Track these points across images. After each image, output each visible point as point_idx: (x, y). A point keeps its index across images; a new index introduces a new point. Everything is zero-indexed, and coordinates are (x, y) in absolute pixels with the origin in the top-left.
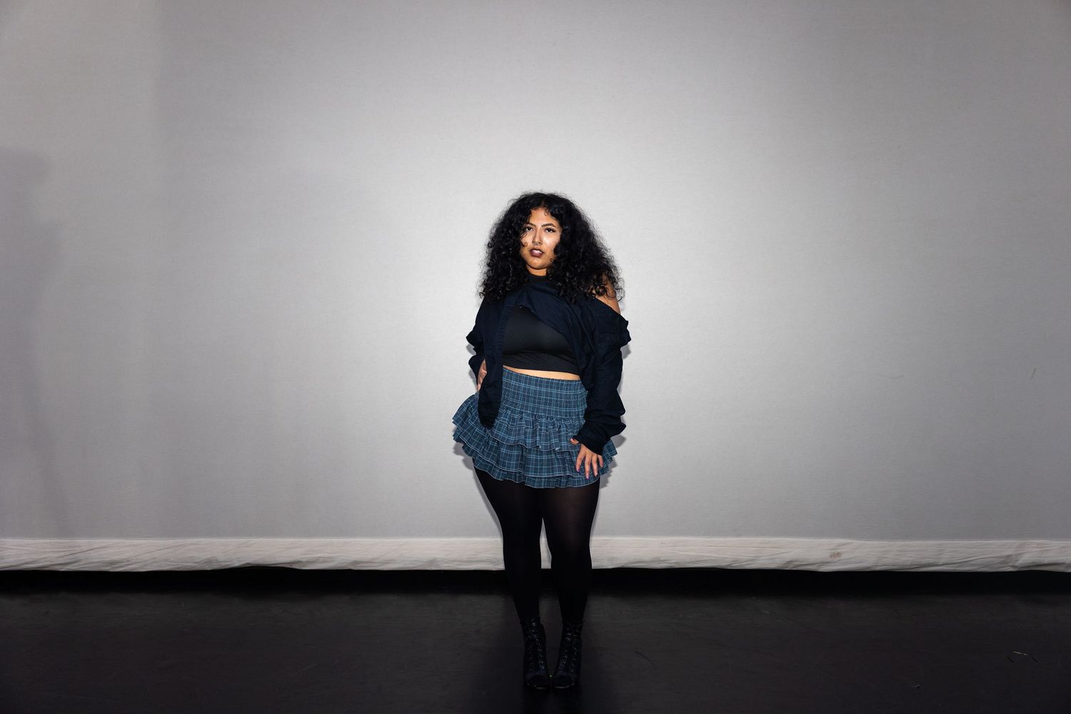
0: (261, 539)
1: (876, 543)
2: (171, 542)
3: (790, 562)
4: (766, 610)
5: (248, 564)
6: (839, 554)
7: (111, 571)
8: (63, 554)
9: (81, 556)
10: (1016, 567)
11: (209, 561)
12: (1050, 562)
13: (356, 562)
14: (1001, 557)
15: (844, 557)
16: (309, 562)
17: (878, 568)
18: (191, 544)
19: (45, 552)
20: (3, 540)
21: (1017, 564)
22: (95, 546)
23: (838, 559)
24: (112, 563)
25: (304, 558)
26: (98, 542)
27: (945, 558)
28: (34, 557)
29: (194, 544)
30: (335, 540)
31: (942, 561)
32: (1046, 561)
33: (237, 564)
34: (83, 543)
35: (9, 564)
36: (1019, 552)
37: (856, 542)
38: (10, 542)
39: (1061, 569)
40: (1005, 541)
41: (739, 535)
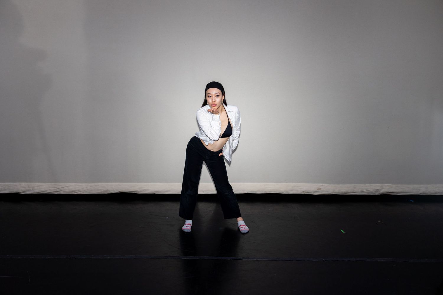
0: (124, 183)
1: (333, 185)
2: (93, 184)
3: (304, 191)
4: (295, 208)
5: (120, 192)
6: (320, 189)
7: (73, 194)
8: (56, 188)
9: (62, 189)
10: (379, 193)
11: (106, 191)
12: (391, 192)
13: (157, 191)
14: (375, 190)
15: (322, 190)
16: (140, 191)
17: (333, 194)
18: (100, 185)
19: (50, 188)
20: (35, 183)
21: (380, 192)
22: (67, 186)
23: (320, 190)
24: (73, 191)
25: (139, 190)
26: (68, 184)
27: (356, 190)
28: (46, 189)
29: (101, 185)
30: (149, 184)
31: (355, 191)
32: (390, 192)
33: (116, 192)
34: (62, 184)
35: (37, 192)
36: (381, 188)
37: (327, 185)
38: (37, 184)
39: (395, 194)
40: (376, 185)
41: (286, 183)
